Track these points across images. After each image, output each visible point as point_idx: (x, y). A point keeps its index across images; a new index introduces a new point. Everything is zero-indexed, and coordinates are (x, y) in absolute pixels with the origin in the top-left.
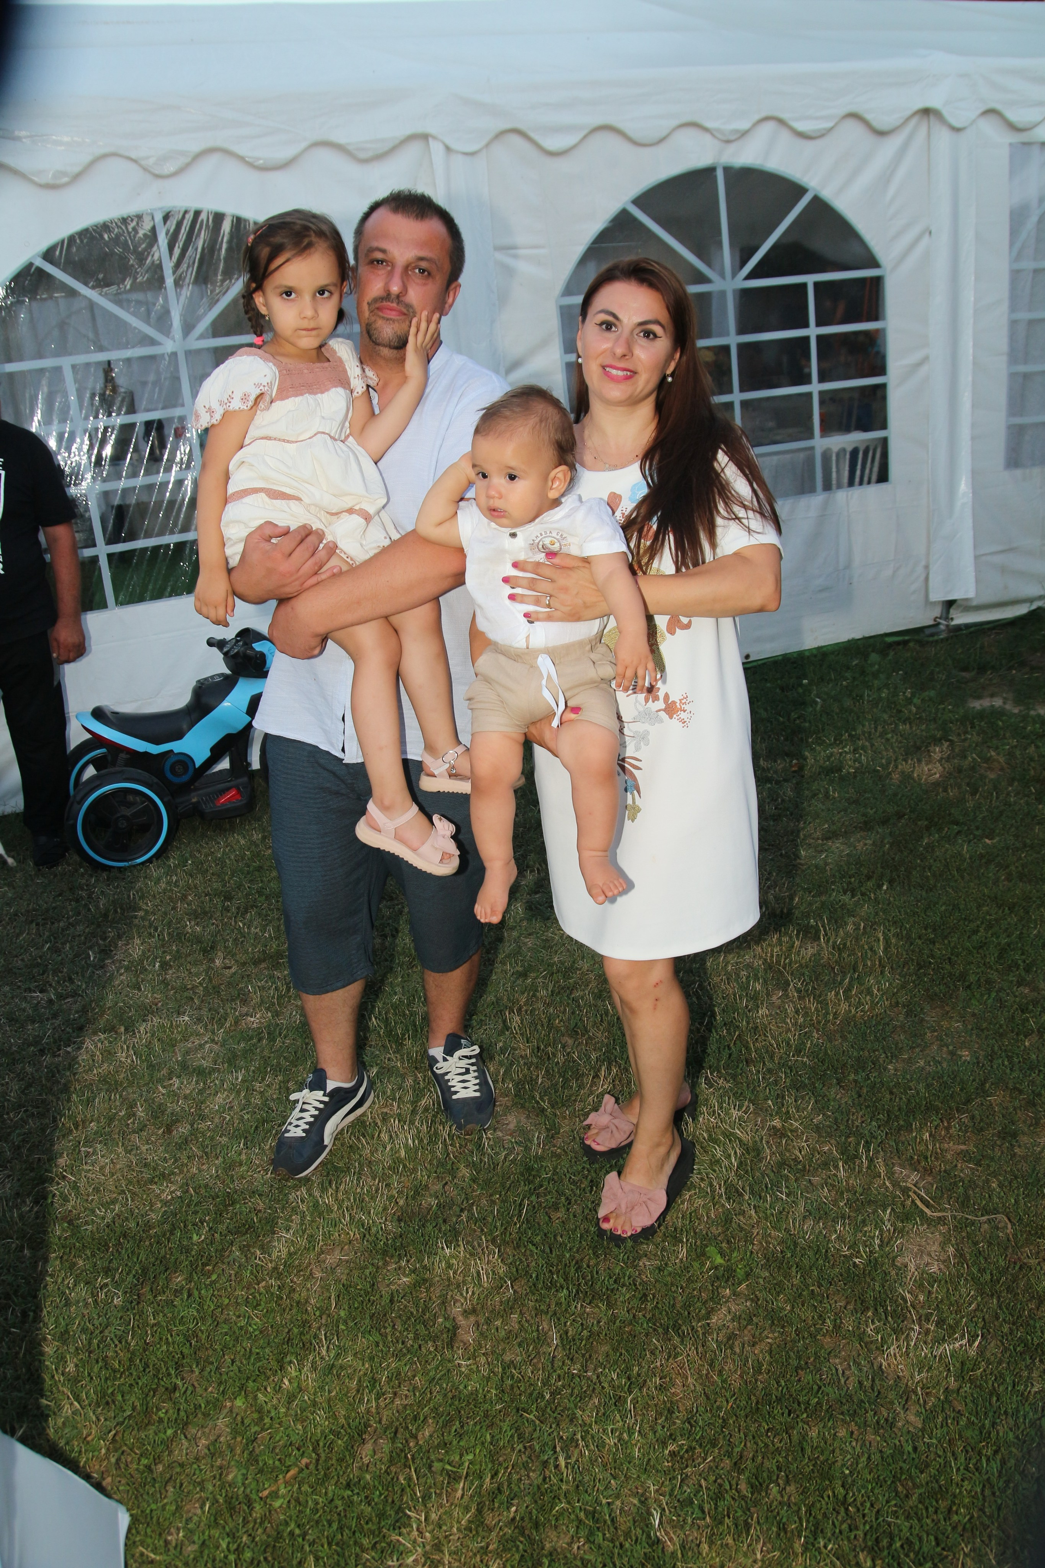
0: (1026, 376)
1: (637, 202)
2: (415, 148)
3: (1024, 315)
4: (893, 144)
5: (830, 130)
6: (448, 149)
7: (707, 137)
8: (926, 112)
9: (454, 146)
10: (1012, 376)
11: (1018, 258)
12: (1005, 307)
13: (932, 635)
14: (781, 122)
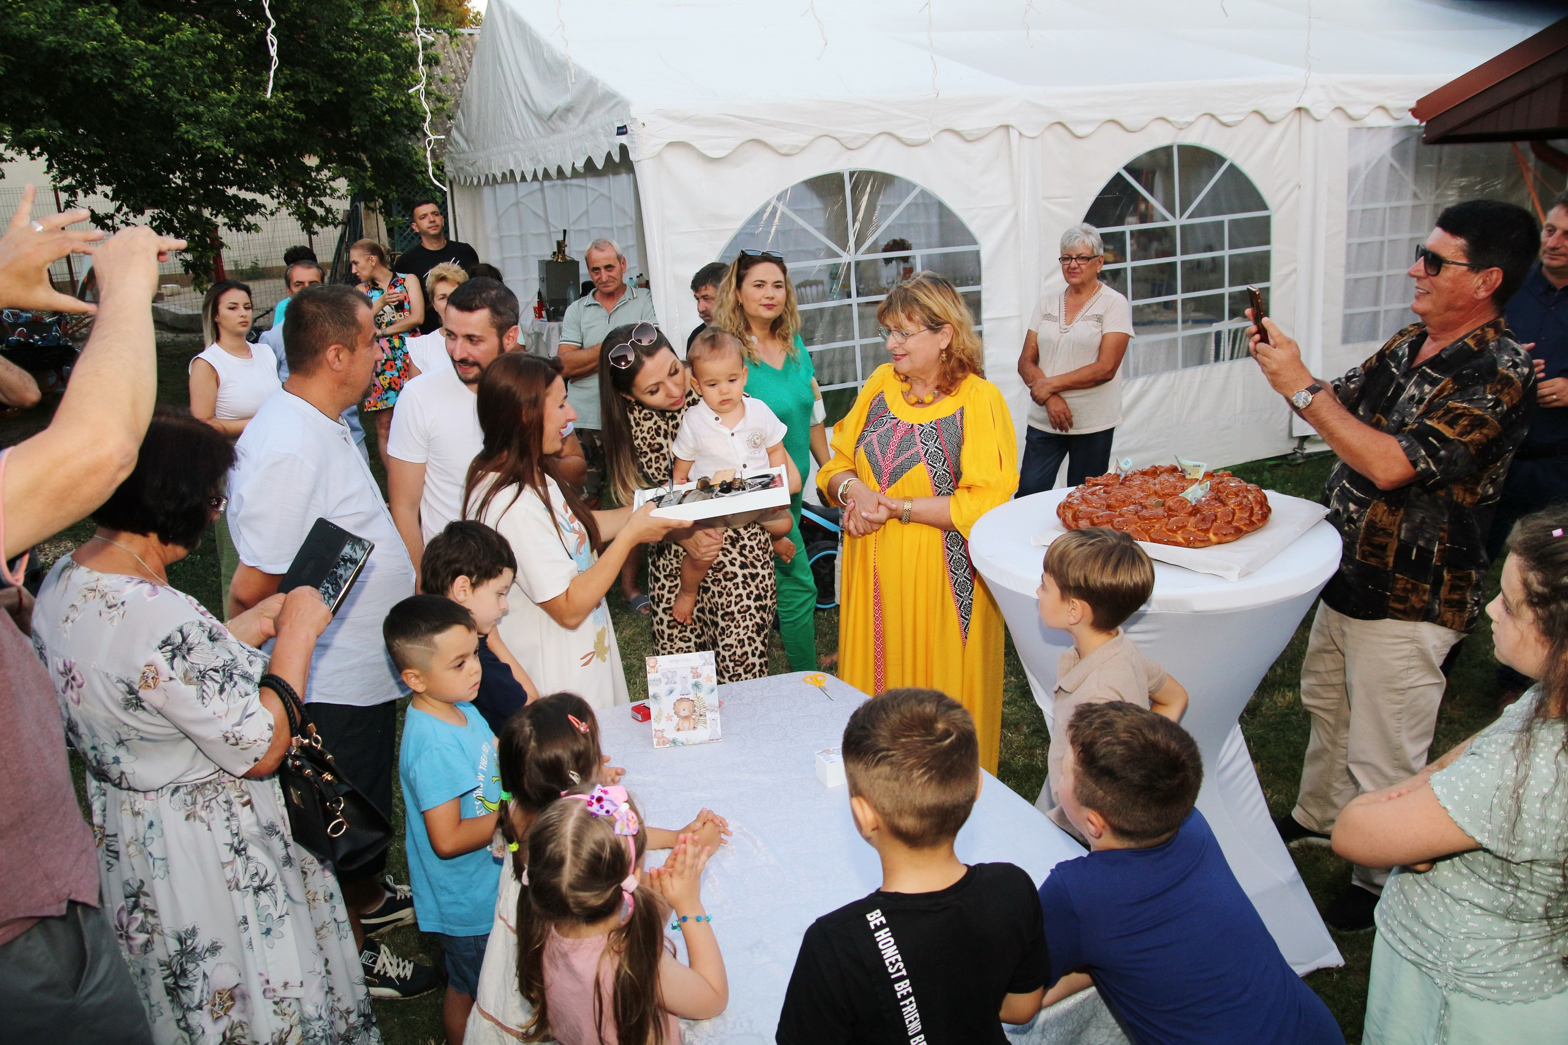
0: (1357, 280)
1: (1126, 168)
2: (1001, 133)
3: (1356, 240)
4: (1278, 129)
5: (1241, 121)
6: (1020, 134)
7: (1169, 126)
8: (1299, 109)
9: (1024, 132)
10: (1347, 281)
11: (1353, 202)
12: (1344, 234)
13: (1293, 460)
14: (1212, 116)
